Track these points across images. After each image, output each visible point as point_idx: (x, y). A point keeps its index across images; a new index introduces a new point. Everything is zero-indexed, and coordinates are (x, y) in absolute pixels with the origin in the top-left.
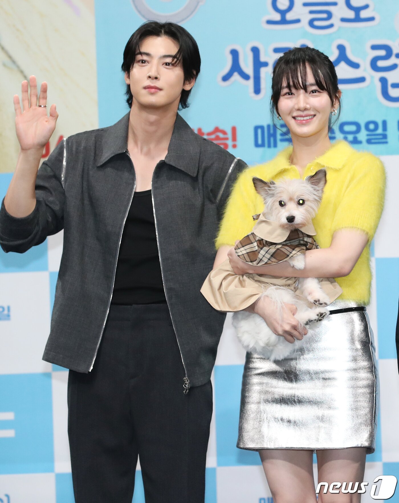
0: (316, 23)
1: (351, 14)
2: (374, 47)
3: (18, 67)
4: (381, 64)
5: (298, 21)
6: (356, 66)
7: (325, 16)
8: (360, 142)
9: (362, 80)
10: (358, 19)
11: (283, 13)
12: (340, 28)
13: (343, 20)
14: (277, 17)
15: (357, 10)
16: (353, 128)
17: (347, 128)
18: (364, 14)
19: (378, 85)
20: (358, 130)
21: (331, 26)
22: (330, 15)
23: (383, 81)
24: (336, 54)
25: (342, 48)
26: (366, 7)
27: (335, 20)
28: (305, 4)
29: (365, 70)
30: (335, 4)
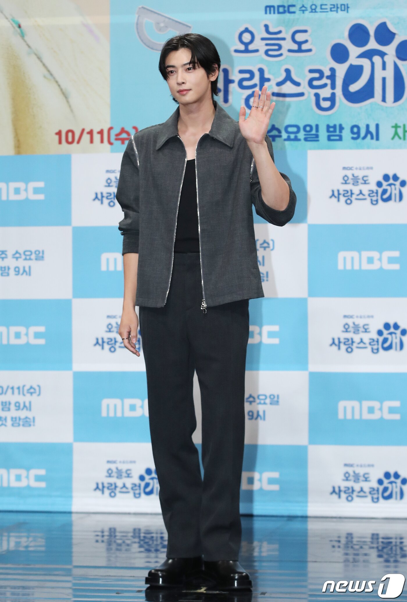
0: (271, 53)
1: (295, 47)
2: (311, 71)
3: (54, 78)
4: (315, 83)
5: (257, 51)
6: (298, 84)
7: (276, 47)
8: (299, 140)
9: (302, 94)
10: (300, 50)
11: (246, 45)
12: (287, 56)
13: (290, 51)
14: (242, 47)
15: (300, 44)
16: (294, 129)
17: (290, 129)
18: (304, 47)
19: (313, 99)
20: (298, 131)
21: (281, 55)
22: (280, 47)
23: (317, 96)
24: (284, 75)
25: (288, 71)
26: (306, 41)
27: (284, 51)
28: (263, 39)
29: (304, 88)
30: (284, 39)
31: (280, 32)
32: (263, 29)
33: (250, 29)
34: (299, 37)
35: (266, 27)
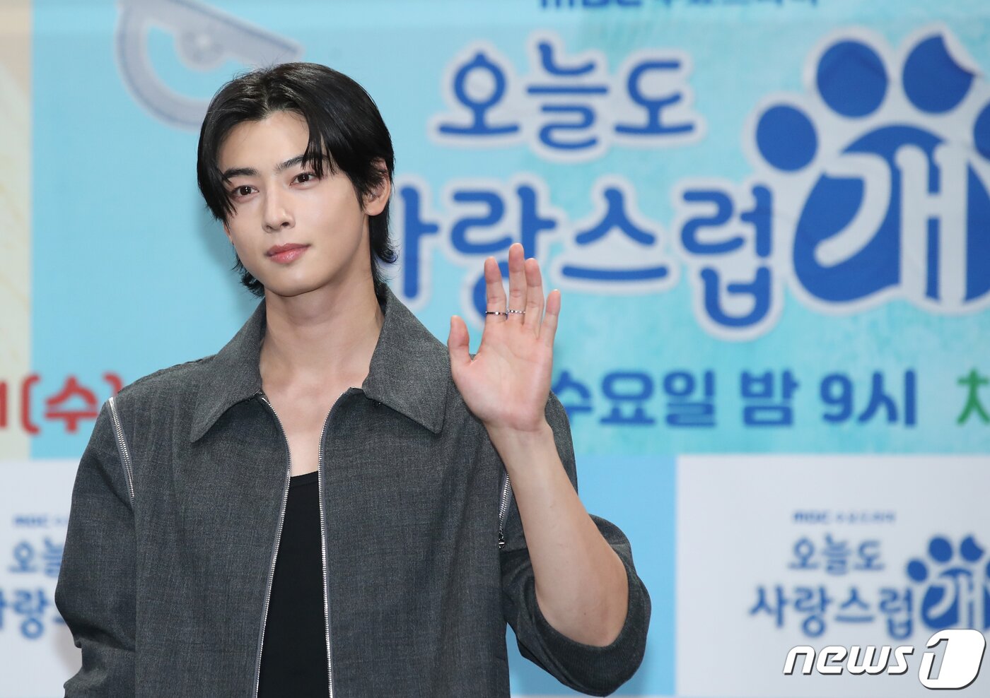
0: (558, 136)
1: (639, 116)
2: (692, 196)
4: (705, 236)
5: (512, 129)
6: (645, 238)
7: (577, 118)
8: (649, 422)
9: (659, 273)
10: (654, 128)
11: (479, 108)
12: (612, 147)
13: (622, 129)
14: (465, 118)
15: (654, 107)
16: (635, 387)
17: (621, 387)
18: (669, 116)
19: (697, 288)
20: (648, 391)
21: (591, 143)
22: (589, 117)
23: (710, 277)
24: (599, 209)
25: (614, 197)
26: (675, 99)
27: (602, 129)
28: (534, 90)
29: (668, 251)
30: (601, 90)
31: (588, 68)
32: (535, 58)
33: (494, 55)
34: (653, 85)
35: (546, 51)
